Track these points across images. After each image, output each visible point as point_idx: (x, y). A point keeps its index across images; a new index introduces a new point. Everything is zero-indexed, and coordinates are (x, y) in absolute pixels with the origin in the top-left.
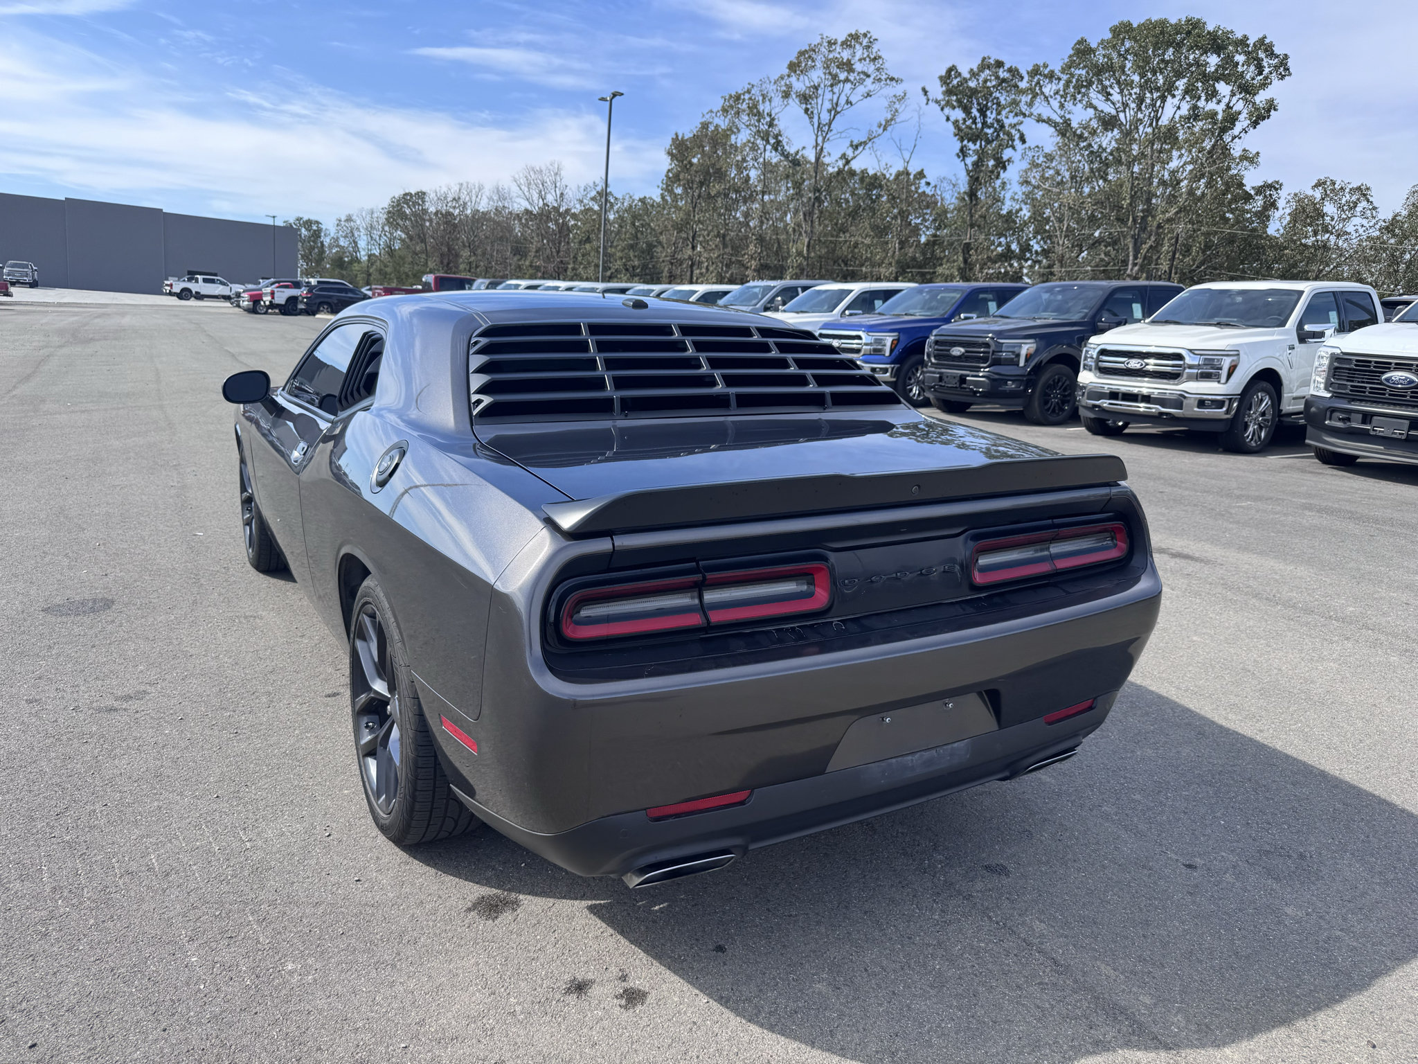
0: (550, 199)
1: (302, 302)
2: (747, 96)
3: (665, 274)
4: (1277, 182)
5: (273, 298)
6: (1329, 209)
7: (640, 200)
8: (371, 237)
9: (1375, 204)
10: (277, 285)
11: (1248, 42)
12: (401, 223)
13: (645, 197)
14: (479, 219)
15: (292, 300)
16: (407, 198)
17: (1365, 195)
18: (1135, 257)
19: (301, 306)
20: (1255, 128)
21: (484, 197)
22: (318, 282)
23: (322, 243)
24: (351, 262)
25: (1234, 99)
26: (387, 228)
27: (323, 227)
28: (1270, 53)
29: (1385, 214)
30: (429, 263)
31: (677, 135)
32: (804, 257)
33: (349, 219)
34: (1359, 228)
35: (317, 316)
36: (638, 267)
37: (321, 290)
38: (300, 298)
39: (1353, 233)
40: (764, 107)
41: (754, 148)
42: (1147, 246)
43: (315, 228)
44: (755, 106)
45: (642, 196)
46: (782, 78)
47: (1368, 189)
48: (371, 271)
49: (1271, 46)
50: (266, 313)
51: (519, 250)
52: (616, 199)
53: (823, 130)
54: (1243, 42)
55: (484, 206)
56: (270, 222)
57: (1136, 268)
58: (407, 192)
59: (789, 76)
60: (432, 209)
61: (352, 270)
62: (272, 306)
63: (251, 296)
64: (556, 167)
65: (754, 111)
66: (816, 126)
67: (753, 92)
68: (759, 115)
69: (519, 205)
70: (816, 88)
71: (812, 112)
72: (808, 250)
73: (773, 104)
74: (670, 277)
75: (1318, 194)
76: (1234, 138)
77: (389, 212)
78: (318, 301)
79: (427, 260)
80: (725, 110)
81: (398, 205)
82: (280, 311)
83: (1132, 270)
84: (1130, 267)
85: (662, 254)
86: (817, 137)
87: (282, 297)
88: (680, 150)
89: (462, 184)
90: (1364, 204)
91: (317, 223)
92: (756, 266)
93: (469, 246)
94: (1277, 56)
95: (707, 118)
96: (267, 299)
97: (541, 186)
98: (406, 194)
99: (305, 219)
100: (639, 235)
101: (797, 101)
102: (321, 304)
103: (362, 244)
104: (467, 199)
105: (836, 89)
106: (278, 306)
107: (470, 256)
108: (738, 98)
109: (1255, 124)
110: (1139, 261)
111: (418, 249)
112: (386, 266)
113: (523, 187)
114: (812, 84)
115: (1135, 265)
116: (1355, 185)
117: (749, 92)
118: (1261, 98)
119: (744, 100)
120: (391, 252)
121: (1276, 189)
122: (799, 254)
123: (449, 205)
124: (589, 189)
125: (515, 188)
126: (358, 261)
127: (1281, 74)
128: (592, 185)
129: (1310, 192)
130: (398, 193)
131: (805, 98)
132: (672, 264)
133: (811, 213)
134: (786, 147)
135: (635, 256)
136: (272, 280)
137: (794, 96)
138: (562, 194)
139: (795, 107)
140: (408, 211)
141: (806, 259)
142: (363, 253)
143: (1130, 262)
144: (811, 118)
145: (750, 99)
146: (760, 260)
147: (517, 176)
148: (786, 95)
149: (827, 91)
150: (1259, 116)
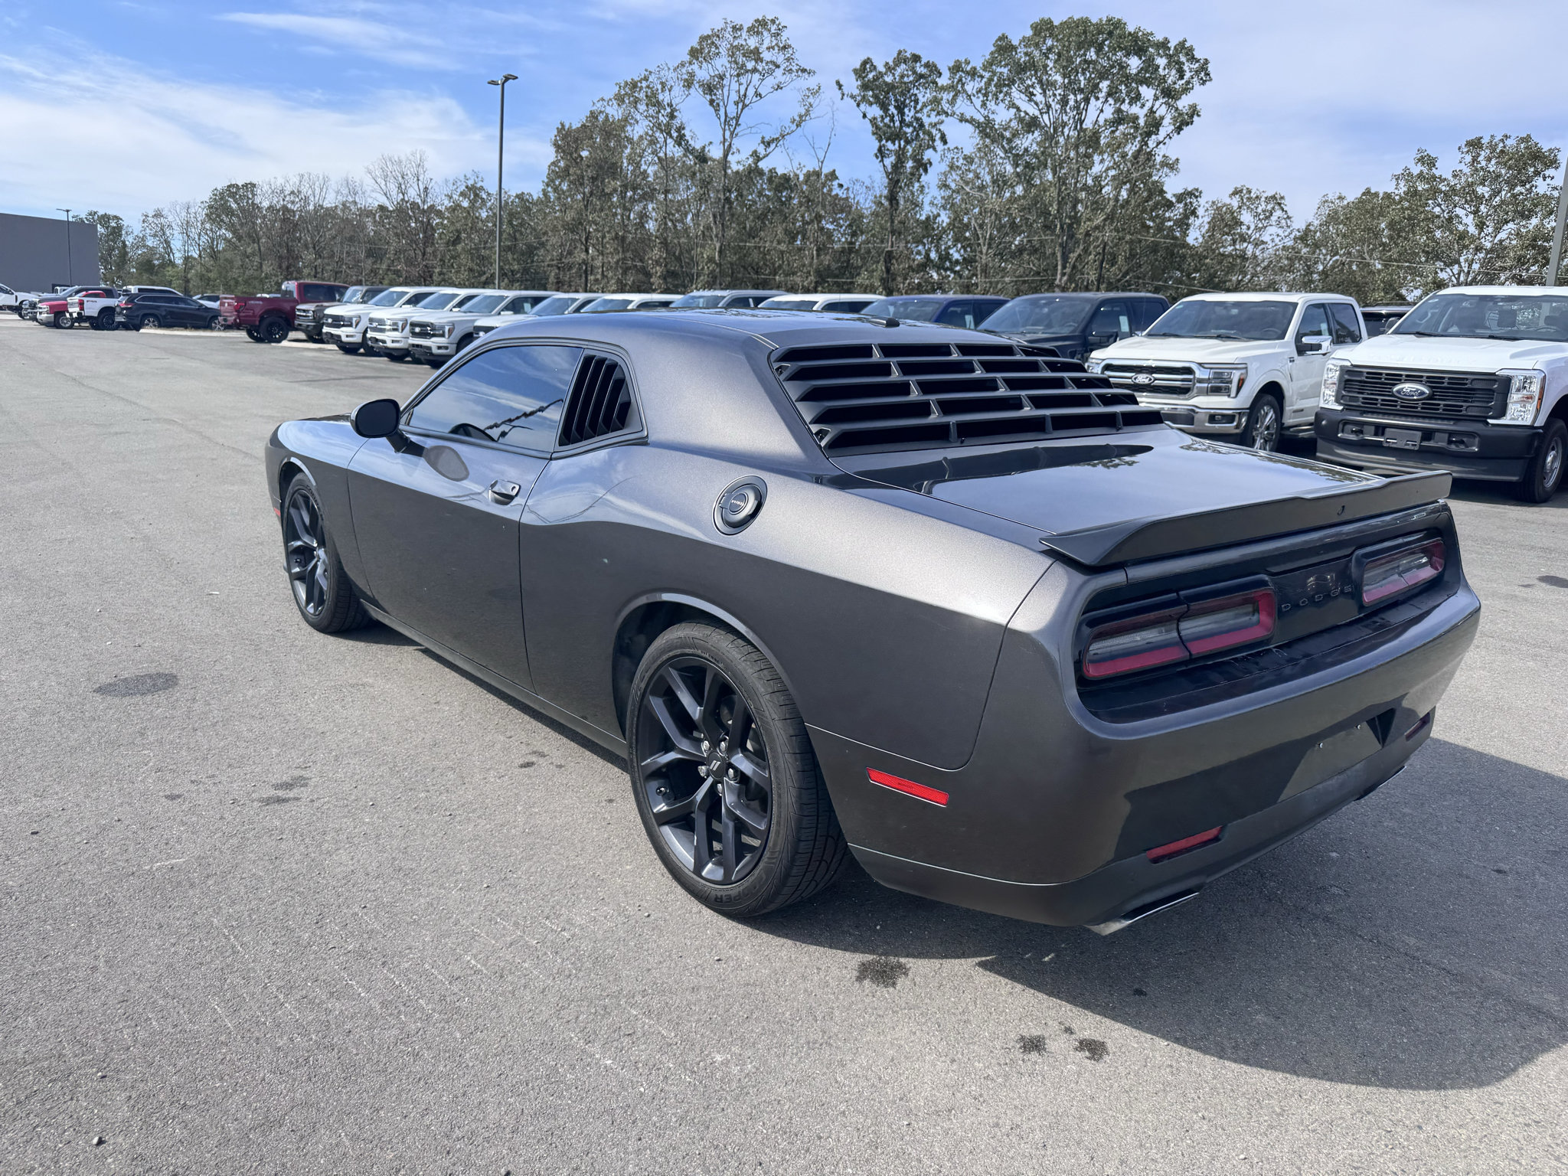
0: (412, 194)
1: (120, 314)
2: (644, 84)
3: (552, 279)
4: (1197, 190)
5: (82, 309)
6: (1246, 217)
7: (517, 196)
8: (188, 236)
9: (1290, 214)
10: (84, 293)
11: (1169, 45)
12: (226, 220)
13: (523, 193)
14: (325, 215)
15: (107, 311)
16: (232, 190)
17: (1279, 204)
18: (1064, 267)
19: (119, 319)
20: (1179, 133)
21: (331, 191)
22: (140, 290)
23: (124, 242)
24: (163, 266)
25: (1158, 104)
26: (208, 226)
27: (125, 223)
28: (1192, 59)
29: (1299, 224)
30: (264, 267)
31: (562, 125)
32: (716, 264)
33: (158, 215)
34: (1275, 237)
35: (142, 331)
36: (518, 272)
37: (144, 299)
38: (118, 310)
39: (1270, 242)
40: (664, 97)
41: (653, 142)
42: (1076, 254)
43: (113, 224)
44: (654, 95)
45: (519, 192)
46: (683, 65)
47: (1282, 198)
48: (189, 276)
49: (1191, 50)
50: (71, 327)
51: (375, 253)
52: (489, 194)
53: (731, 124)
54: (1164, 45)
55: (330, 201)
56: (63, 217)
57: (1065, 278)
58: (233, 183)
59: (690, 63)
60: (266, 204)
61: (165, 275)
62: (81, 318)
63: (51, 307)
64: (419, 158)
65: (653, 101)
66: (723, 119)
67: (651, 79)
68: (659, 104)
69: (374, 199)
70: (721, 77)
71: (718, 105)
72: (720, 257)
73: (672, 93)
74: (558, 283)
75: (1235, 203)
76: (1159, 143)
77: (211, 207)
78: (141, 313)
79: (261, 264)
80: (620, 99)
81: (221, 199)
82: (91, 324)
83: (1060, 280)
84: (1059, 276)
85: (546, 258)
86: (724, 130)
87: (93, 307)
88: (568, 141)
89: (302, 176)
90: (1278, 213)
91: (117, 218)
92: (662, 272)
93: (314, 248)
94: (1198, 61)
95: (599, 106)
96: (74, 310)
97: (400, 179)
98: (229, 186)
99: (99, 214)
100: (518, 235)
101: (700, 90)
102: (145, 316)
103: (177, 244)
104: (310, 192)
105: (743, 80)
106: (89, 318)
107: (316, 259)
108: (634, 85)
109: (1179, 130)
110: (1068, 270)
111: (249, 250)
112: (209, 271)
113: (379, 180)
114: (717, 73)
115: (1063, 274)
116: (1270, 194)
117: (646, 79)
118: (1183, 103)
119: (641, 88)
120: (214, 255)
121: (1197, 197)
122: (711, 260)
123: (287, 199)
124: (459, 183)
125: (368, 181)
126: (172, 264)
127: (1202, 79)
128: (462, 178)
129: (1228, 201)
130: (222, 184)
131: (709, 89)
132: (559, 268)
133: (722, 215)
134: (691, 142)
135: (514, 259)
136: (77, 287)
137: (697, 86)
138: (426, 189)
139: (697, 96)
140: (234, 206)
141: (719, 265)
142: (178, 255)
143: (1059, 272)
144: (717, 110)
145: (648, 87)
146: (665, 266)
147: (371, 167)
148: (689, 84)
149: (733, 82)
150: (1183, 122)
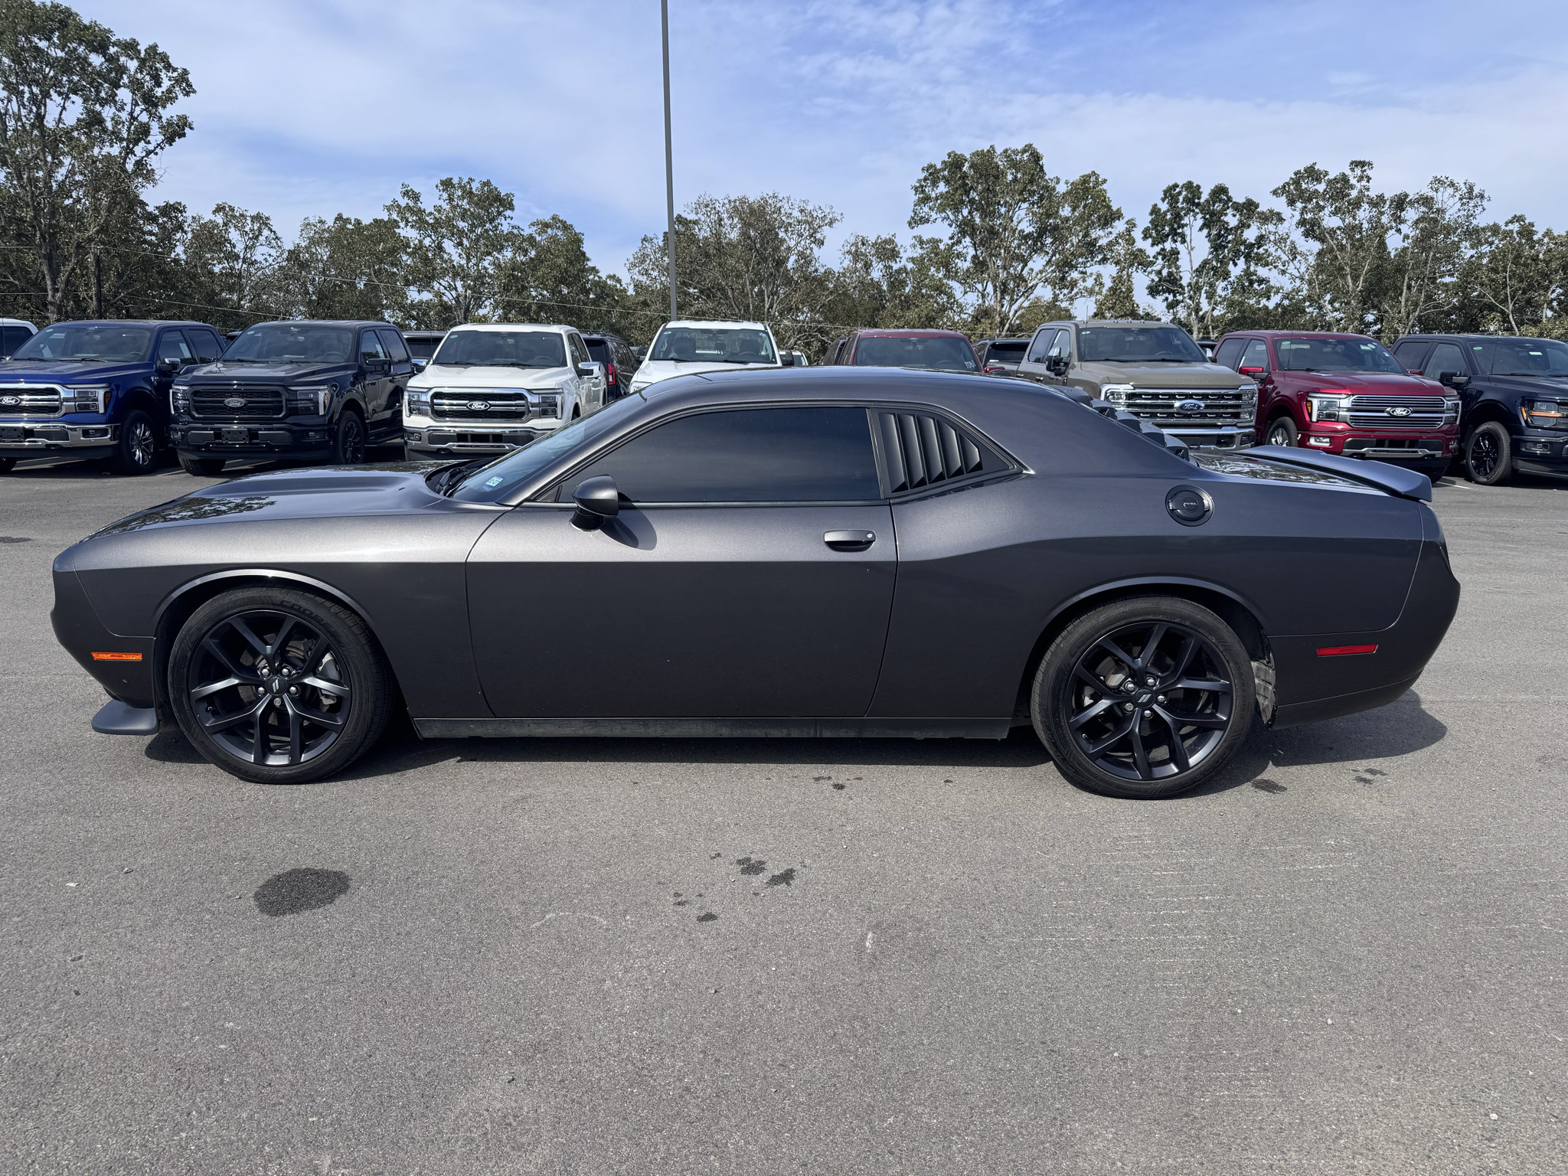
4: (180, 204)
6: (234, 235)
9: (279, 236)
11: (139, 48)
17: (266, 225)
18: (54, 282)
20: (171, 145)
25: (138, 110)
28: (169, 67)
29: (289, 246)
34: (268, 257)
39: (264, 262)
42: (69, 268)
47: (267, 218)
49: (165, 56)
54: (130, 47)
57: (59, 295)
75: (219, 219)
76: (149, 153)
83: (53, 296)
84: (50, 293)
90: (266, 232)
94: (175, 70)
109: (170, 140)
110: (61, 286)
115: (56, 290)
116: (254, 213)
118: (169, 112)
121: (181, 212)
127: (184, 89)
129: (213, 217)
143: (49, 287)
150: (175, 131)
